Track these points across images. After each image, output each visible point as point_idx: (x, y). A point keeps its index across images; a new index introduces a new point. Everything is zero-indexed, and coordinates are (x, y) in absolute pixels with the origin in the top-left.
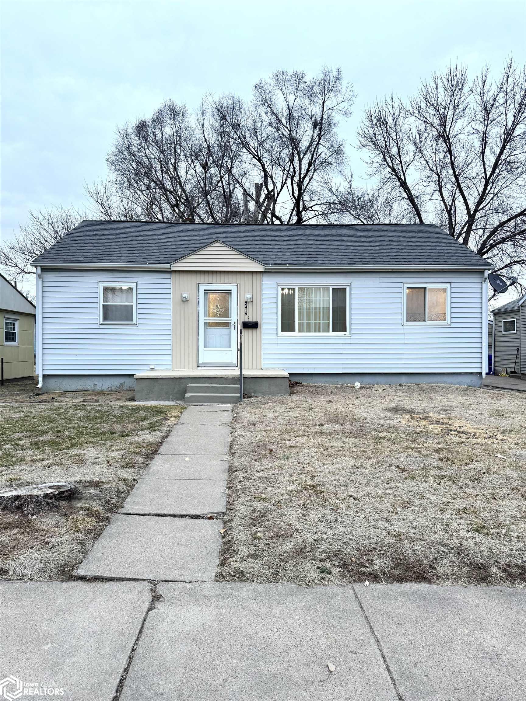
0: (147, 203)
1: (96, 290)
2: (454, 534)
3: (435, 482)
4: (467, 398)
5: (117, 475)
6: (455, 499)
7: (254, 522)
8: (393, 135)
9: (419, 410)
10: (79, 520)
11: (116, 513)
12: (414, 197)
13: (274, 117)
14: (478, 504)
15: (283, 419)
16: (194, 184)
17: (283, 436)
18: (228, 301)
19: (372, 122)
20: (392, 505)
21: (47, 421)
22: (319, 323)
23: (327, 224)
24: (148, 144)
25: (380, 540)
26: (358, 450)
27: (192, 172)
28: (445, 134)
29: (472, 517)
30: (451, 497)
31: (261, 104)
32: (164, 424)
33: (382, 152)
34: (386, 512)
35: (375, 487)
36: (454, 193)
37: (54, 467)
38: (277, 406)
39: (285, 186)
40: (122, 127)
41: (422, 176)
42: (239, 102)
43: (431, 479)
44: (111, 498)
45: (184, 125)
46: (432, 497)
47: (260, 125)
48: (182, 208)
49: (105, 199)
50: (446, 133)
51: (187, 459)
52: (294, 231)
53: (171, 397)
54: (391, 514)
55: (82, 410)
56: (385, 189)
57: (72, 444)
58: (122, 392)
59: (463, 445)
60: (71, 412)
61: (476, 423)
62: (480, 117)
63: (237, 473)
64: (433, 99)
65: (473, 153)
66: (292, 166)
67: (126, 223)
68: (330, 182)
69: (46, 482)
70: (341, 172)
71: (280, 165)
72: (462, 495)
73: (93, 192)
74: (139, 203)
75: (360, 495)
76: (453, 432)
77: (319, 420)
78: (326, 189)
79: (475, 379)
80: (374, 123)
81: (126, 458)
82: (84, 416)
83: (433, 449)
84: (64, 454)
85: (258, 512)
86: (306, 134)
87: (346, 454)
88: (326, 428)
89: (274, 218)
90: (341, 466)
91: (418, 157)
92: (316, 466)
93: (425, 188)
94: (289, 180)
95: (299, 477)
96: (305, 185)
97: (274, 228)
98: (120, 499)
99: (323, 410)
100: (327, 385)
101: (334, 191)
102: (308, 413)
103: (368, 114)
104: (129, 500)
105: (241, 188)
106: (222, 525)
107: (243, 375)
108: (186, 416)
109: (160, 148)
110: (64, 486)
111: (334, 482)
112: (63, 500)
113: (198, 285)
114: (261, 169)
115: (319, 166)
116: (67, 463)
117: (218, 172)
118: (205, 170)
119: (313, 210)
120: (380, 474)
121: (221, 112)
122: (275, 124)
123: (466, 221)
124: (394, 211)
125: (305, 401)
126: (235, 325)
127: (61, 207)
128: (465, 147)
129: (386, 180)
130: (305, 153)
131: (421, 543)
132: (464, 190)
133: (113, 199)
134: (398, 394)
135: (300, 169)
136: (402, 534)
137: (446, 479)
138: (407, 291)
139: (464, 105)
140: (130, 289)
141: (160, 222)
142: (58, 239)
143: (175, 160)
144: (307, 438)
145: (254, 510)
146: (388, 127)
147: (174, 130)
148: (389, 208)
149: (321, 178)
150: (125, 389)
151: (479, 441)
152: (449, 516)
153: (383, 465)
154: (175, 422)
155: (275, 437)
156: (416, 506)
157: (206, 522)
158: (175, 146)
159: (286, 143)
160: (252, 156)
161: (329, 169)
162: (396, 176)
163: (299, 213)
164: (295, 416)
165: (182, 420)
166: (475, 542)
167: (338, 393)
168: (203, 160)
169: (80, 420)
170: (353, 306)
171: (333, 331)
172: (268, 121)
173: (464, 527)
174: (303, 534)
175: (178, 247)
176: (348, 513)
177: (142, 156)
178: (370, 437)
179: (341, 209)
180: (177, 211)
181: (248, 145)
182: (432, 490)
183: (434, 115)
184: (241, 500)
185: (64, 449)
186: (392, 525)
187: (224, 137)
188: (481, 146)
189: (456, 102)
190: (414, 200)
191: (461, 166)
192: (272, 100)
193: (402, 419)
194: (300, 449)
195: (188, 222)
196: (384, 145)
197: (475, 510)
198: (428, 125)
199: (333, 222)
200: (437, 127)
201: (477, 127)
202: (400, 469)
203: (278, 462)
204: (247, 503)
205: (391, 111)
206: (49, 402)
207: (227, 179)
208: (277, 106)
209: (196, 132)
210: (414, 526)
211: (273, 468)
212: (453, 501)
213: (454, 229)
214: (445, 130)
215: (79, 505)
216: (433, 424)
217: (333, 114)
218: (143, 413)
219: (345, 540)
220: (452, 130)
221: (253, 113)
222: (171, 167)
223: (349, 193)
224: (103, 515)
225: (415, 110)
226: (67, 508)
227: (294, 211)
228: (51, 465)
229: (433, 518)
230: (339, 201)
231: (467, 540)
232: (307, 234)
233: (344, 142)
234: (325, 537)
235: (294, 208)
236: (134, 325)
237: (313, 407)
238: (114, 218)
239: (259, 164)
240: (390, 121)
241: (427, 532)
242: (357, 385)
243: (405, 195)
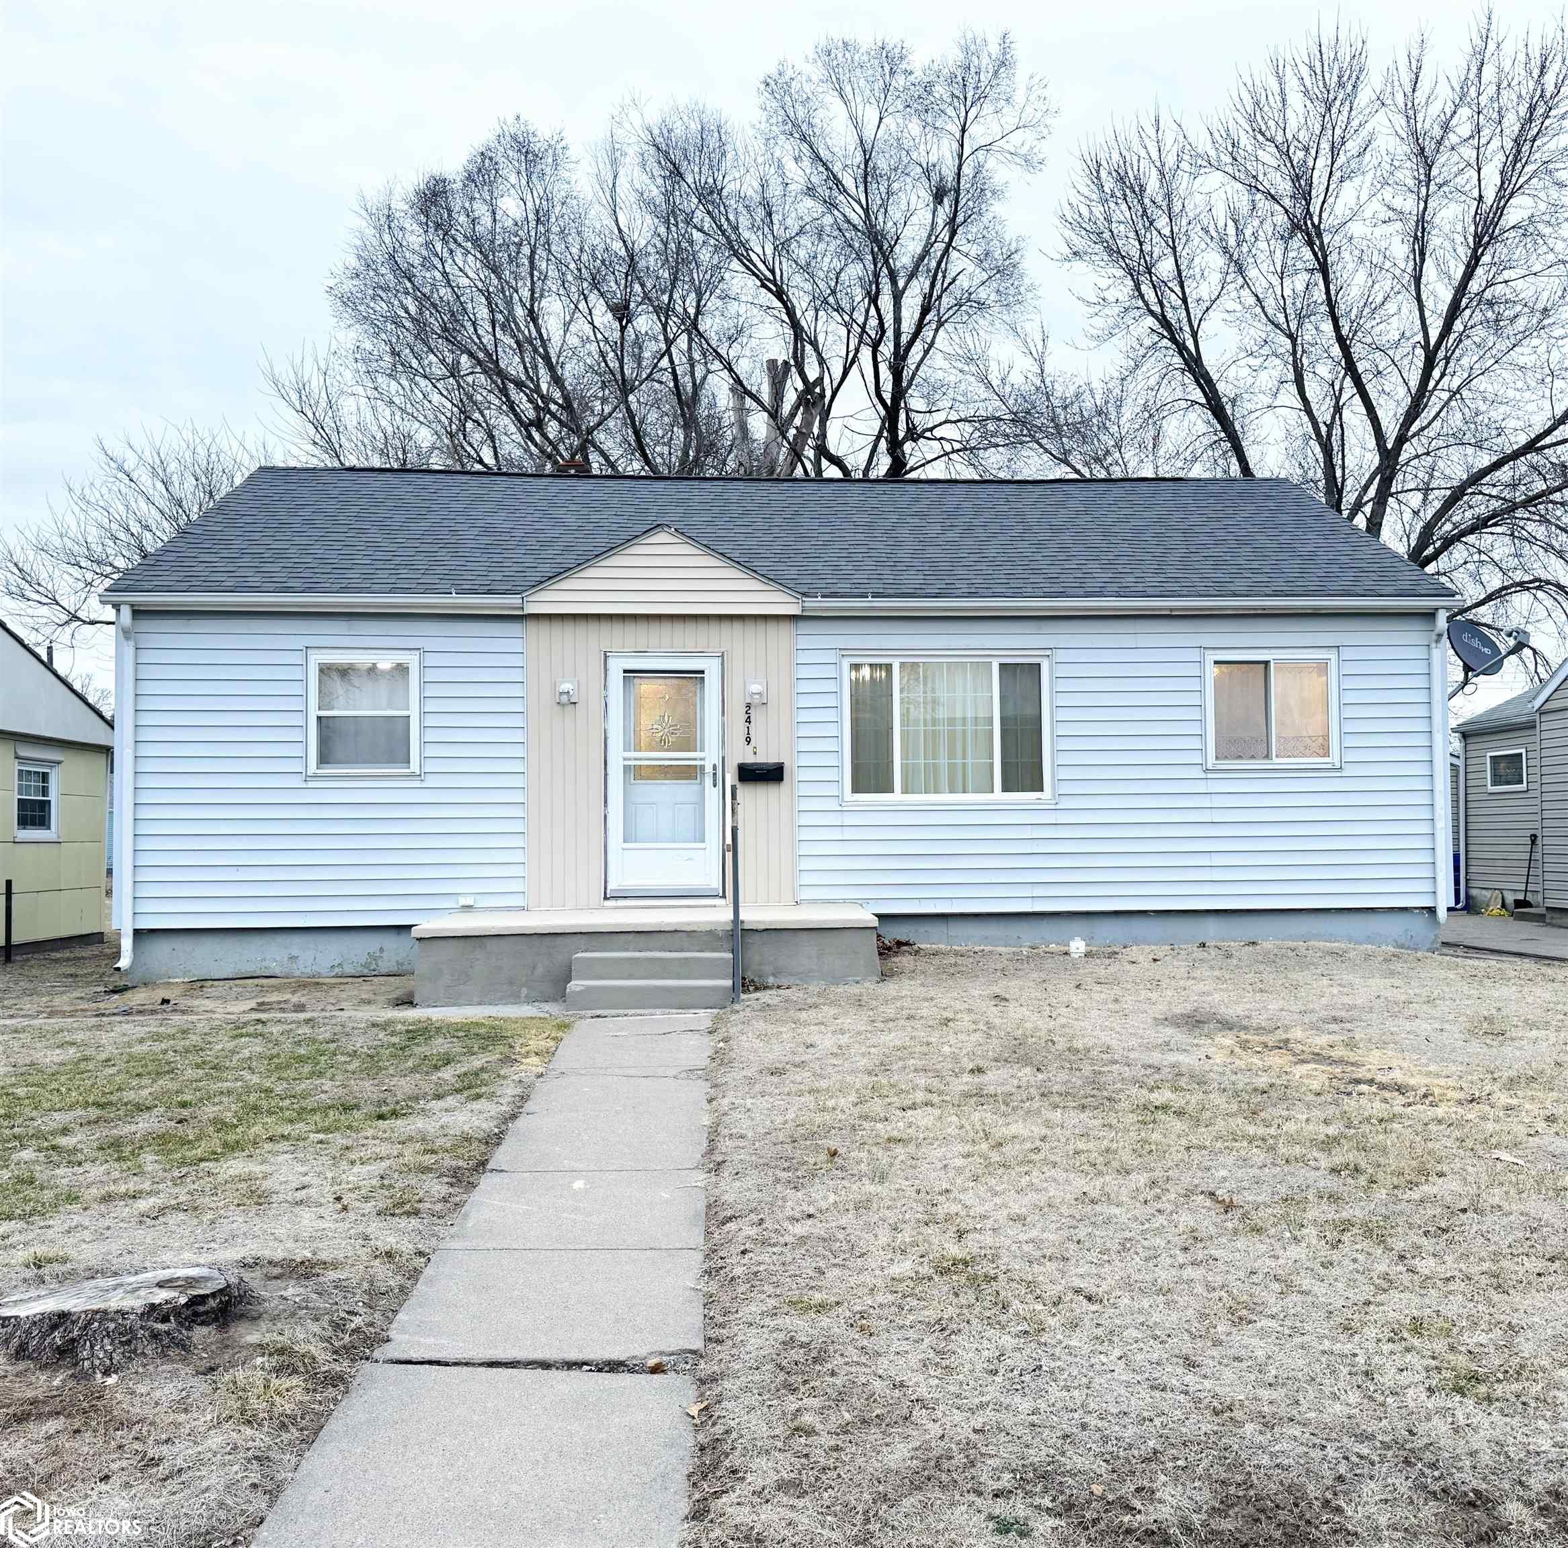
0: (449, 415)
1: (298, 674)
2: (1390, 1400)
3: (1323, 1242)
4: (1397, 982)
5: (367, 1238)
6: (1385, 1291)
7: (792, 1379)
8: (1162, 223)
9: (1259, 1020)
10: (252, 1385)
11: (367, 1359)
12: (1224, 400)
13: (821, 169)
14: (1454, 1307)
15: (863, 1055)
16: (588, 361)
17: (865, 1108)
18: (695, 705)
19: (1101, 187)
20: (1203, 1316)
21: (149, 1073)
22: (964, 764)
23: (977, 478)
24: (453, 246)
25: (1171, 1425)
26: (1091, 1145)
27: (581, 326)
28: (1309, 222)
29: (1440, 1346)
30: (1372, 1287)
31: (784, 133)
32: (505, 1078)
33: (1130, 271)
34: (1186, 1337)
35: (1147, 1259)
36: (1337, 387)
37: (174, 1219)
38: (846, 1013)
39: (855, 369)
40: (375, 198)
41: (1246, 340)
42: (719, 127)
43: (1310, 1232)
44: (349, 1313)
45: (559, 194)
46: (1319, 1289)
47: (779, 191)
48: (552, 429)
49: (323, 403)
50: (1311, 219)
51: (579, 1184)
52: (885, 498)
53: (524, 991)
54: (1199, 1344)
55: (255, 1035)
56: (1140, 378)
57: (225, 1145)
58: (375, 979)
59: (1395, 1126)
60: (223, 1043)
61: (1429, 1059)
62: (1407, 174)
63: (731, 1226)
64: (1271, 123)
65: (1389, 275)
66: (873, 311)
67: (388, 474)
68: (985, 358)
69: (148, 1264)
70: (1015, 330)
71: (839, 309)
72: (1406, 1278)
73: (287, 383)
74: (425, 417)
75: (1105, 1287)
76: (1364, 1088)
77: (972, 1055)
78: (972, 379)
79: (1418, 925)
80: (1107, 189)
81: (391, 1186)
82: (260, 1056)
83: (1312, 1141)
84: (201, 1174)
85: (801, 1346)
86: (914, 219)
87: (1058, 1159)
88: (995, 1079)
89: (823, 460)
90: (1042, 1199)
91: (1233, 285)
92: (968, 1198)
93: (1254, 374)
94: (866, 354)
95: (919, 1233)
96: (913, 367)
97: (827, 489)
98: (377, 1315)
99: (982, 1026)
100: (988, 948)
101: (995, 383)
102: (937, 1034)
103: (1089, 163)
104: (406, 1318)
105: (725, 374)
106: (692, 1392)
107: (742, 922)
108: (571, 1051)
109: (486, 257)
110: (207, 1279)
111: (1026, 1248)
112: (203, 1323)
113: (606, 657)
114: (785, 318)
115: (951, 312)
116: (213, 1205)
117: (658, 328)
118: (620, 321)
119: (936, 439)
120: (1161, 1220)
121: (667, 155)
122: (823, 191)
123: (1373, 469)
124: (1167, 440)
125: (926, 1000)
126: (715, 774)
127: (190, 427)
128: (1365, 258)
129: (1142, 351)
130: (912, 276)
131: (1296, 1431)
132: (1365, 381)
133: (348, 406)
134: (1197, 974)
135: (898, 320)
136: (1237, 1403)
137: (1355, 1231)
138: (1216, 670)
139: (1359, 140)
140: (402, 670)
141: (488, 472)
142: (181, 523)
143: (533, 291)
144: (937, 1112)
145: (790, 1343)
146: (1147, 201)
147: (530, 204)
148: (1152, 433)
149: (956, 347)
150: (384, 971)
151: (1440, 1112)
152: (1371, 1346)
153: (1168, 1190)
154: (540, 1070)
155: (843, 1111)
156: (1273, 1317)
157: (644, 1383)
158: (533, 252)
159: (857, 245)
160: (759, 283)
161: (982, 322)
162: (1173, 340)
163: (895, 447)
164: (898, 1043)
165: (559, 1063)
166: (1452, 1424)
167: (1021, 973)
168: (615, 294)
169: (250, 1068)
170: (1062, 715)
171: (1006, 788)
172: (802, 181)
173: (1418, 1378)
174: (940, 1414)
175: (544, 545)
176: (1072, 1343)
177: (434, 279)
178: (1125, 1105)
179: (1017, 436)
180: (537, 436)
181: (747, 250)
182: (1317, 1267)
183: (1278, 168)
184: (752, 1309)
185: (201, 1160)
186: (1205, 1377)
187: (676, 225)
188: (1412, 257)
189: (1338, 131)
190: (1223, 409)
191: (1355, 311)
192: (814, 121)
193: (1214, 1049)
194: (918, 1146)
195: (573, 472)
196: (1135, 253)
197: (1446, 1325)
198: (1259, 196)
199: (994, 472)
200: (1287, 202)
201: (1397, 203)
202: (1219, 1202)
203: (854, 1187)
204: (767, 1321)
205: (1155, 155)
206: (153, 1012)
207: (685, 346)
208: (828, 139)
209: (593, 212)
210: (1272, 1380)
211: (841, 1206)
212: (1379, 1298)
213: (1340, 492)
214: (1308, 209)
215: (253, 1338)
216: (1303, 1062)
217: (991, 163)
218: (440, 1045)
219: (1068, 1430)
220: (1328, 210)
221: (760, 160)
222: (520, 312)
223: (1037, 389)
224: (326, 1368)
225: (1222, 155)
226: (213, 1347)
227: (883, 440)
228: (162, 1211)
229: (1324, 1352)
230: (1011, 412)
231: (1428, 1419)
232: (922, 506)
233: (1022, 244)
234: (1008, 1420)
235: (881, 432)
236: (412, 775)
237: (950, 1015)
238: (351, 461)
239: (780, 305)
240: (1153, 185)
241: (1311, 1394)
242: (1078, 946)
243: (1198, 395)
